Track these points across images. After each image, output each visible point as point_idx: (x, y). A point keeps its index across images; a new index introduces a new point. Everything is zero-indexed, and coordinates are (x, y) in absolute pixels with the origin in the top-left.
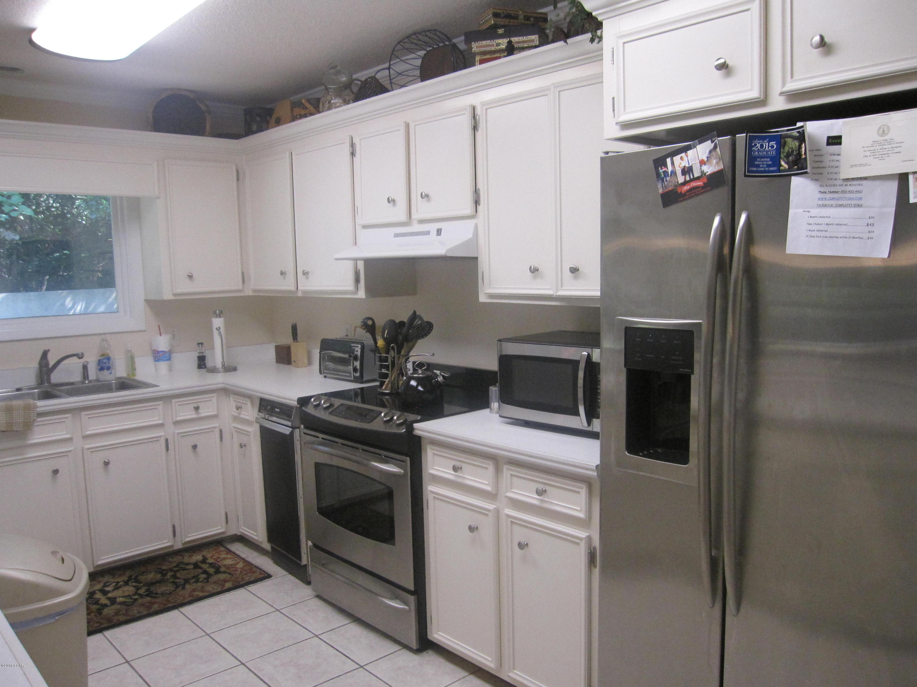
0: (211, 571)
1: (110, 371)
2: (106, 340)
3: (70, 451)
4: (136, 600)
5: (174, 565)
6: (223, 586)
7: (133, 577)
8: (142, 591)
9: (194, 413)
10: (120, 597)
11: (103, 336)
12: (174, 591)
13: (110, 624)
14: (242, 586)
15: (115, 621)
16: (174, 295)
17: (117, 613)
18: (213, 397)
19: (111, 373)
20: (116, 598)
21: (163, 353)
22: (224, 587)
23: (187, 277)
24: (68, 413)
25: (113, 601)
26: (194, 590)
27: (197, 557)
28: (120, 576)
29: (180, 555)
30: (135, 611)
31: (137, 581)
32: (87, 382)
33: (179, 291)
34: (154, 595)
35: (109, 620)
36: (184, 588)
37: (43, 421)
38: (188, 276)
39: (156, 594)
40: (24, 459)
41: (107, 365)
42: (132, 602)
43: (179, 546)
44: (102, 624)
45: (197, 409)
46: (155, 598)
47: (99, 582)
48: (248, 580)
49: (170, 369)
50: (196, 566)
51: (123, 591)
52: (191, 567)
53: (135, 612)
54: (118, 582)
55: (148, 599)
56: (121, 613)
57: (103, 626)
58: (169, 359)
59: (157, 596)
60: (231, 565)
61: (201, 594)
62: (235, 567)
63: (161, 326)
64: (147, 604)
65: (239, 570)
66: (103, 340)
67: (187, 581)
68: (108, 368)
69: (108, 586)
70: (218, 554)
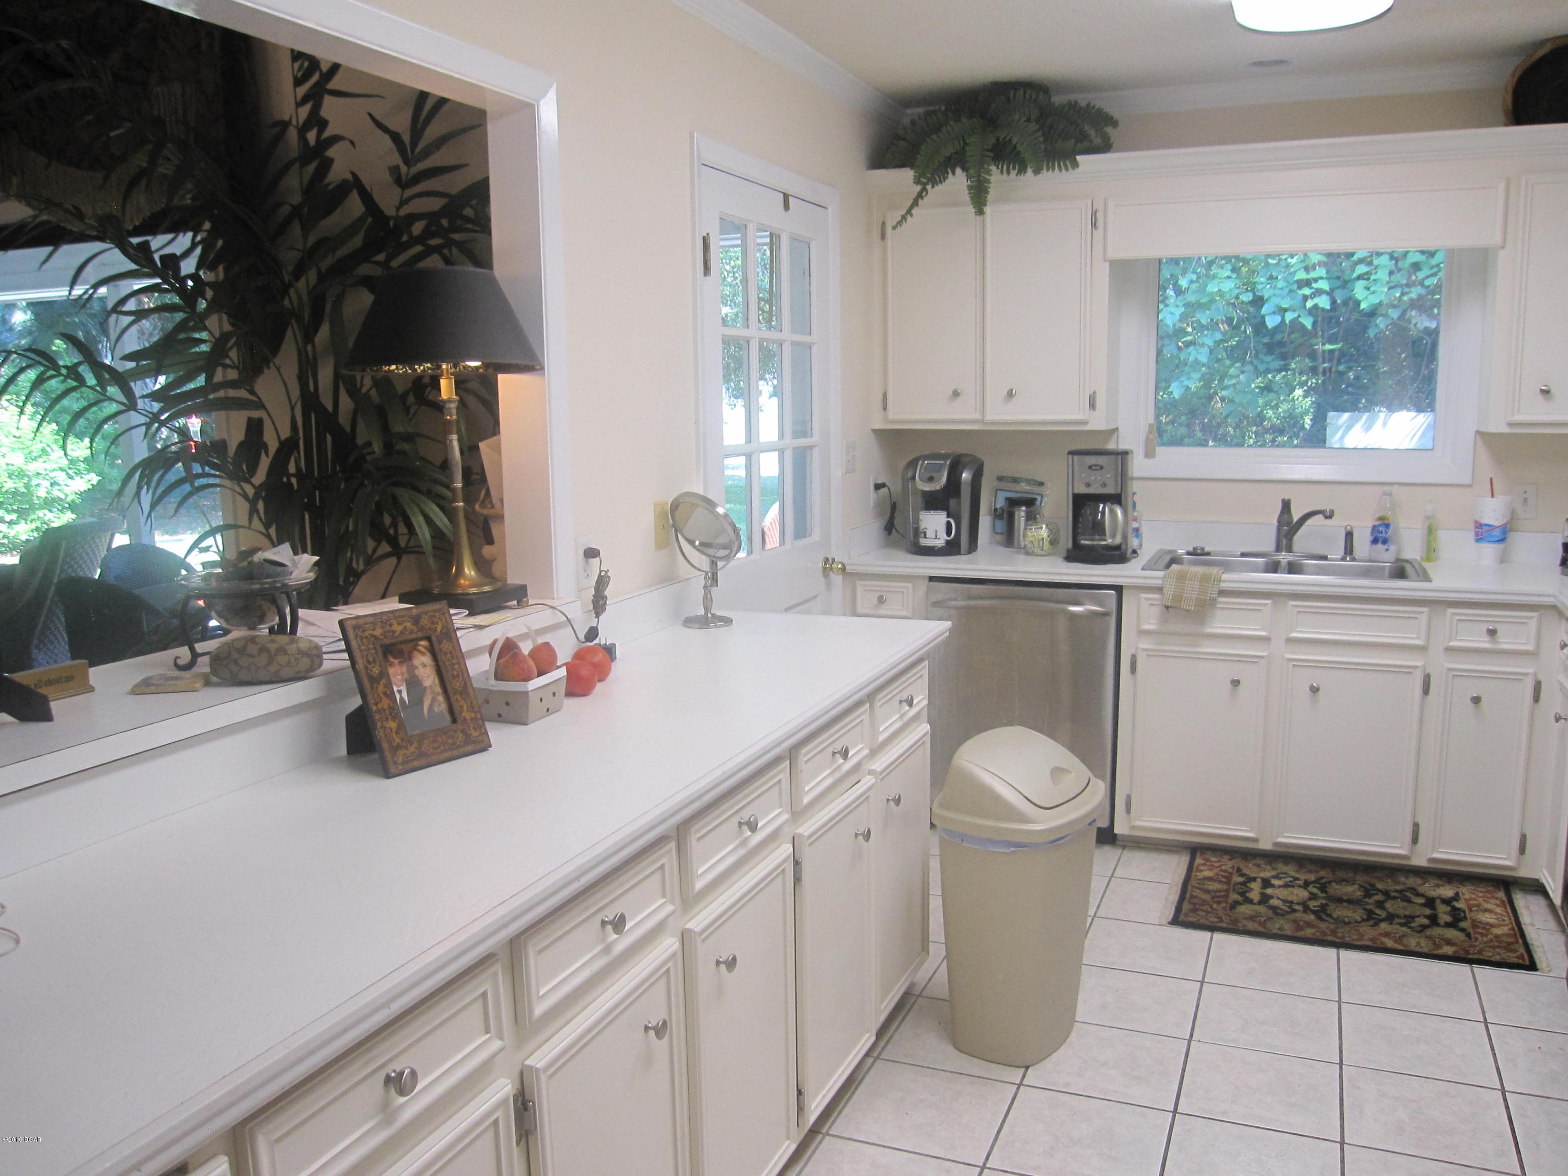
0: (1445, 918)
1: (1385, 547)
2: (1390, 494)
3: (1262, 657)
4: (1294, 911)
5: (1398, 888)
6: (1439, 947)
7: (1324, 881)
8: (1312, 904)
9: (1487, 640)
10: (1278, 898)
11: (1386, 488)
12: (1356, 922)
13: (1231, 927)
14: (1471, 962)
15: (1240, 925)
16: (1510, 425)
17: (1252, 918)
18: (1531, 618)
19: (1387, 550)
20: (1271, 897)
21: (1488, 528)
22: (1437, 949)
23: (1539, 394)
24: (1268, 599)
25: (1264, 899)
26: (1387, 935)
27: (1447, 891)
28: (1310, 871)
29: (1422, 878)
30: (1275, 926)
31: (1323, 889)
32: (1348, 559)
33: (1518, 418)
34: (1324, 916)
35: (1235, 921)
36: (1376, 924)
37: (1233, 603)
38: (1542, 391)
39: (1330, 916)
40: (1198, 653)
41: (1384, 535)
42: (1286, 911)
43: (1420, 861)
44: (1221, 920)
45: (1492, 633)
46: (1321, 919)
47: (1274, 869)
48: (1489, 957)
49: (1503, 559)
50: (1430, 902)
51: (1292, 893)
52: (1421, 901)
53: (1277, 926)
54: (1297, 879)
55: (1312, 917)
56: (1259, 919)
57: (1220, 925)
58: (1502, 540)
59: (1327, 918)
60: (1488, 924)
61: (1390, 943)
62: (1488, 930)
63: (1494, 480)
64: (1301, 923)
65: (1490, 936)
66: (1385, 494)
67: (1390, 918)
68: (1385, 542)
69: (1280, 878)
70: (1484, 900)
